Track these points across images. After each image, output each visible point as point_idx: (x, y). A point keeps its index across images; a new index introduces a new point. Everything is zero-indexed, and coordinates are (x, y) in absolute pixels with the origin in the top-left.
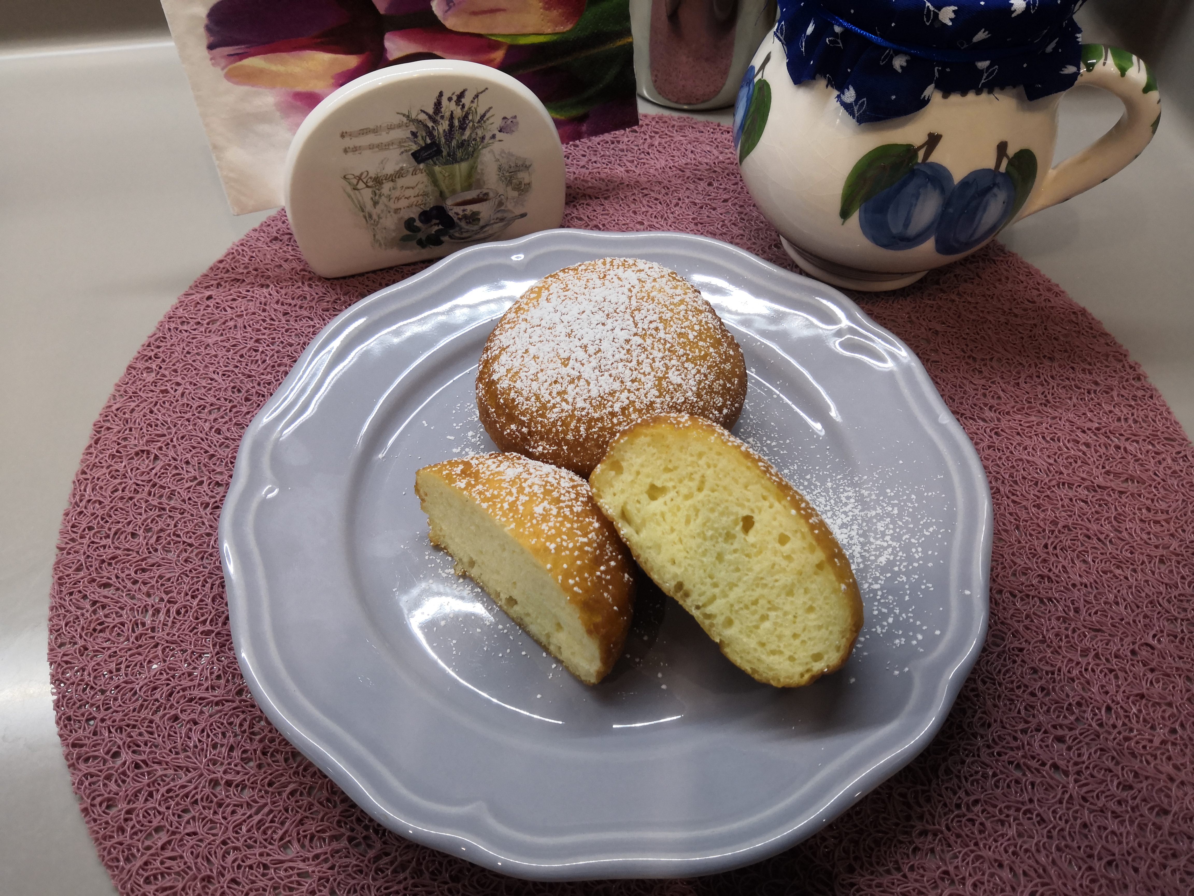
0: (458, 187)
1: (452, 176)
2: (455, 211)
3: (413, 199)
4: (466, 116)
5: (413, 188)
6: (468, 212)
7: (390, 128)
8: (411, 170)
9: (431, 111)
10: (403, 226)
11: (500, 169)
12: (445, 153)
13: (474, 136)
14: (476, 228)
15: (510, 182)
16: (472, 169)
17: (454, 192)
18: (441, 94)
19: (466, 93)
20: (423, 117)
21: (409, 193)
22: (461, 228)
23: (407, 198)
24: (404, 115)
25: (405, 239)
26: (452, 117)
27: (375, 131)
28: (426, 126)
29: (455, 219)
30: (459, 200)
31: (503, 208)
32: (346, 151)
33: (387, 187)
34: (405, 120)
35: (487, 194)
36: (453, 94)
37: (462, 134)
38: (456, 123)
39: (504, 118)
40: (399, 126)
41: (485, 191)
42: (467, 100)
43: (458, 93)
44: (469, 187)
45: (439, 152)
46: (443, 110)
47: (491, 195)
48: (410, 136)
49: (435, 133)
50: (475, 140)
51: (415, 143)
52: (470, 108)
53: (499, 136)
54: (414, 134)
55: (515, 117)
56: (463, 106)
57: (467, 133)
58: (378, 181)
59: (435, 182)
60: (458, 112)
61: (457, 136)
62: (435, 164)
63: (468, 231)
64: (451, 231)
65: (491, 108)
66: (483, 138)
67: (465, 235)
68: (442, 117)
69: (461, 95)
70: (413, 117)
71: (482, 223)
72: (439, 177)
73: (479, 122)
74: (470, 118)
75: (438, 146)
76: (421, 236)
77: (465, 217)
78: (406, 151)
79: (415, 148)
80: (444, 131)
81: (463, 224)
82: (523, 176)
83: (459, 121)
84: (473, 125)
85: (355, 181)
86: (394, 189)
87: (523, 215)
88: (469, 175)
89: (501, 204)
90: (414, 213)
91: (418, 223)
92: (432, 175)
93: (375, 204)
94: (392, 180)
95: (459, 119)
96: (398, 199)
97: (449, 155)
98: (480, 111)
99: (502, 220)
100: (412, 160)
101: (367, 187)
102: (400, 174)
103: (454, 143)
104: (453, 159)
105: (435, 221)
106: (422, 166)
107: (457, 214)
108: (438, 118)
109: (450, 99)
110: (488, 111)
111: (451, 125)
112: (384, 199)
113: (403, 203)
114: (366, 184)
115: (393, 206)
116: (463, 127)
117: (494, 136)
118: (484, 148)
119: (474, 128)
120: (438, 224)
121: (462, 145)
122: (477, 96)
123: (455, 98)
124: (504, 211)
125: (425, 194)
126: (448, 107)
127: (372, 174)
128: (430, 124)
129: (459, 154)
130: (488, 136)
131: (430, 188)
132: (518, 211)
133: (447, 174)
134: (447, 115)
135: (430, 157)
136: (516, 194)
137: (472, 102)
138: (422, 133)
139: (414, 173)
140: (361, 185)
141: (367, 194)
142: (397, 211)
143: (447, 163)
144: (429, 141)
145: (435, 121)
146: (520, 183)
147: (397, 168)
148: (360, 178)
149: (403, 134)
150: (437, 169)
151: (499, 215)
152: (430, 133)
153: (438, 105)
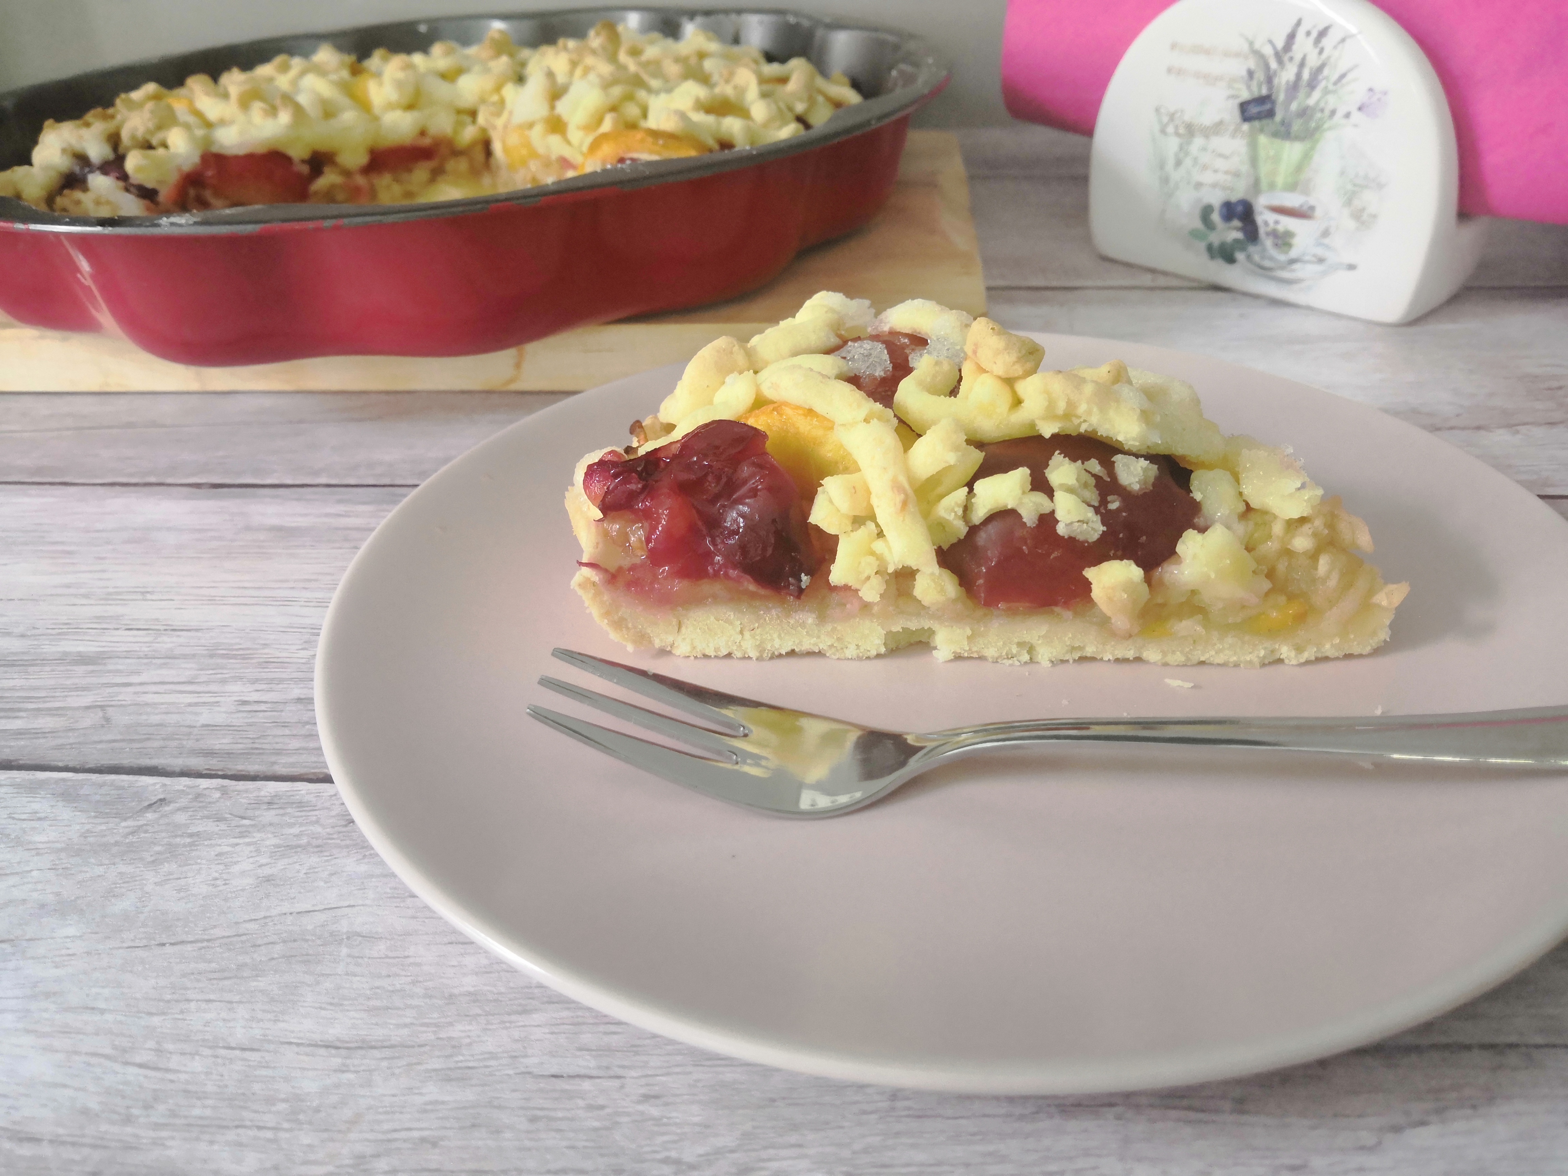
0: (1280, 180)
1: (1276, 159)
2: (1265, 218)
3: (1221, 178)
4: (1320, 69)
5: (1225, 157)
6: (1281, 228)
7: (1227, 54)
8: (1232, 128)
9: (1280, 44)
10: (1197, 212)
11: (1342, 173)
12: (1278, 117)
13: (1322, 104)
14: (1282, 258)
15: (1349, 202)
16: (1307, 157)
17: (1272, 186)
18: (1299, 23)
19: (1331, 32)
20: (1268, 51)
21: (1220, 164)
22: (1264, 250)
23: (1216, 171)
24: (1247, 39)
25: (1195, 234)
26: (1302, 65)
27: (1207, 52)
28: (1267, 66)
29: (1262, 231)
30: (1276, 202)
31: (1326, 241)
32: (1170, 70)
33: (1198, 142)
34: (1246, 47)
35: (1312, 208)
36: (1314, 27)
37: (1309, 95)
38: (1306, 75)
39: (1371, 90)
40: (1237, 55)
41: (1312, 201)
42: (1327, 42)
43: (1321, 27)
44: (1292, 187)
45: (1271, 114)
46: (1295, 47)
47: (1318, 213)
48: (1244, 73)
49: (1276, 81)
50: (1322, 110)
51: (1249, 87)
52: (1329, 58)
53: (1356, 116)
54: (1251, 74)
55: (1385, 93)
56: (1321, 51)
57: (1316, 95)
58: (1191, 131)
59: (1254, 161)
60: (1313, 61)
61: (1301, 94)
62: (1262, 130)
63: (1271, 259)
64: (1252, 249)
65: (1356, 66)
66: (1333, 113)
67: (1267, 263)
68: (1291, 59)
69: (1323, 33)
70: (1257, 46)
71: (1293, 253)
72: (1262, 154)
73: (1335, 83)
74: (1326, 72)
75: (1273, 103)
76: (1215, 238)
77: (1274, 234)
78: (1233, 97)
79: (1245, 95)
80: (1288, 82)
81: (1268, 243)
82: (1369, 199)
83: (1311, 74)
84: (1326, 87)
85: (1165, 119)
86: (1204, 149)
87: (1351, 267)
88: (1299, 168)
89: (1326, 233)
90: (1216, 199)
91: (1216, 217)
92: (1253, 146)
93: (1178, 163)
94: (1207, 137)
95: (1311, 69)
96: (1205, 167)
97: (1283, 123)
98: (1342, 68)
99: (1321, 261)
100: (1237, 113)
101: (1177, 134)
102: (1217, 128)
103: (1294, 106)
104: (1285, 133)
105: (1236, 223)
106: (1246, 127)
107: (1266, 223)
108: (1286, 58)
109: (1308, 33)
110: (1350, 70)
111: (1299, 76)
112: (1188, 162)
113: (1208, 178)
114: (1176, 127)
115: (1197, 177)
116: (1312, 85)
117: (1348, 115)
118: (1330, 128)
119: (1326, 92)
120: (1238, 229)
121: (1304, 113)
122: (1343, 40)
123: (1314, 34)
124: (1328, 247)
125: (1237, 175)
126: (1303, 46)
127: (1187, 118)
128: (1274, 65)
129: (1296, 126)
130: (1340, 114)
131: (1245, 168)
132: (1348, 259)
133: (1272, 153)
134: (1298, 57)
135: (1259, 117)
136: (1351, 224)
137: (1335, 47)
138: (1260, 76)
139: (1233, 136)
140: (1170, 129)
141: (1172, 144)
142: (1199, 185)
143: (1276, 135)
144: (1264, 91)
145: (1280, 62)
146: (1363, 209)
147: (1217, 118)
148: (1172, 117)
149: (1238, 68)
150: (1263, 139)
151: (1320, 251)
152: (1269, 80)
153: (1291, 37)
